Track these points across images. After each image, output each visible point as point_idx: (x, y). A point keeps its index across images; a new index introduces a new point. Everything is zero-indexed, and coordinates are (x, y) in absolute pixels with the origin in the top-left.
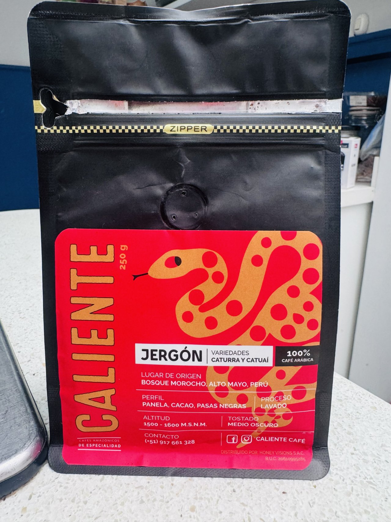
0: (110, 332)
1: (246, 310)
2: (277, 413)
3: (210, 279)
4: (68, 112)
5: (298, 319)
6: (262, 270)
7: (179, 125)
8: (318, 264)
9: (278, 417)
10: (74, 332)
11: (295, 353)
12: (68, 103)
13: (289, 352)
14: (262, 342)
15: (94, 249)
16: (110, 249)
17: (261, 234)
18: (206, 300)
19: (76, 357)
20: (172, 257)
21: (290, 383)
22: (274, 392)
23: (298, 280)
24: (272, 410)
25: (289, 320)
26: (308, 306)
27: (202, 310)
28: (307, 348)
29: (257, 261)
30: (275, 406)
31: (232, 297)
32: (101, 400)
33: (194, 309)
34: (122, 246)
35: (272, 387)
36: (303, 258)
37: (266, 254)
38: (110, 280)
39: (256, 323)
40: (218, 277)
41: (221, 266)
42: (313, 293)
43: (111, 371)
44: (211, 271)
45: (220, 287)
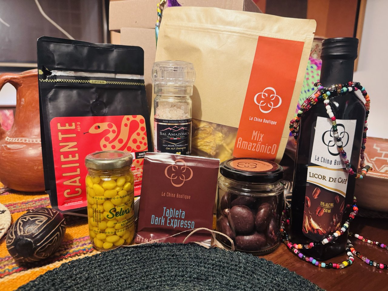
0: (77, 155)
1: (124, 142)
2: (138, 176)
3: (111, 133)
4: (53, 74)
5: (141, 143)
6: (128, 128)
7: (95, 81)
8: (144, 125)
9: (139, 177)
10: (62, 156)
11: (141, 154)
12: (52, 71)
13: (139, 154)
14: (131, 151)
15: (67, 124)
16: (73, 124)
17: (126, 117)
18: (111, 139)
19: (63, 166)
20: (97, 126)
21: (141, 164)
22: (136, 168)
23: (139, 130)
24: (136, 175)
25: (138, 143)
26: (143, 138)
27: (110, 143)
28: (145, 152)
29: (126, 125)
30: (137, 173)
31: (119, 138)
32: (75, 182)
33: (107, 143)
34: (78, 123)
35: (136, 167)
36: (140, 124)
37: (128, 123)
38: (74, 135)
39: (128, 146)
40: (114, 132)
41: (114, 128)
42: (144, 134)
43: (78, 170)
44: (111, 130)
45: (115, 134)
